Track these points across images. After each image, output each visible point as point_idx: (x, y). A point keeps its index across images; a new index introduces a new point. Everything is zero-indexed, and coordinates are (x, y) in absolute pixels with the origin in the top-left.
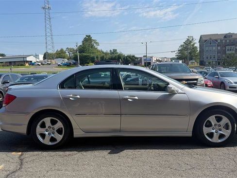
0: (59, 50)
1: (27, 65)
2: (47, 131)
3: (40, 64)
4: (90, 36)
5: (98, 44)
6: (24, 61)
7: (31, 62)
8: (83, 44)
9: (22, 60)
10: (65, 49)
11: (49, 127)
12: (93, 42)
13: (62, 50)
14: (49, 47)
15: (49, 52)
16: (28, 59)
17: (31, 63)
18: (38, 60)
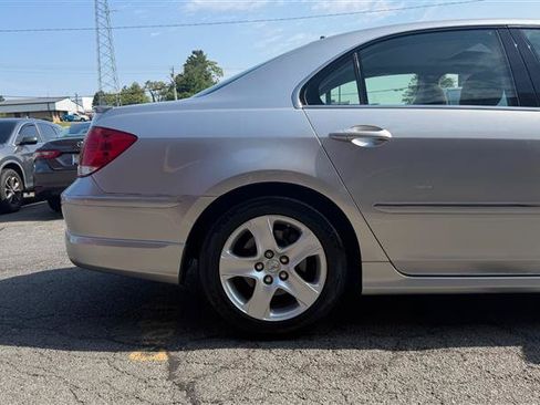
0: (129, 86)
1: (56, 119)
2: (259, 266)
3: (86, 118)
4: (201, 52)
5: (221, 73)
6: (50, 112)
7: (66, 112)
8: (186, 71)
9: (45, 108)
10: (142, 85)
11: (269, 254)
12: (209, 67)
13: (135, 87)
14: (106, 79)
15: (107, 90)
16: (59, 106)
17: (64, 116)
18: (81, 110)
